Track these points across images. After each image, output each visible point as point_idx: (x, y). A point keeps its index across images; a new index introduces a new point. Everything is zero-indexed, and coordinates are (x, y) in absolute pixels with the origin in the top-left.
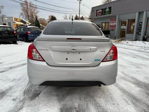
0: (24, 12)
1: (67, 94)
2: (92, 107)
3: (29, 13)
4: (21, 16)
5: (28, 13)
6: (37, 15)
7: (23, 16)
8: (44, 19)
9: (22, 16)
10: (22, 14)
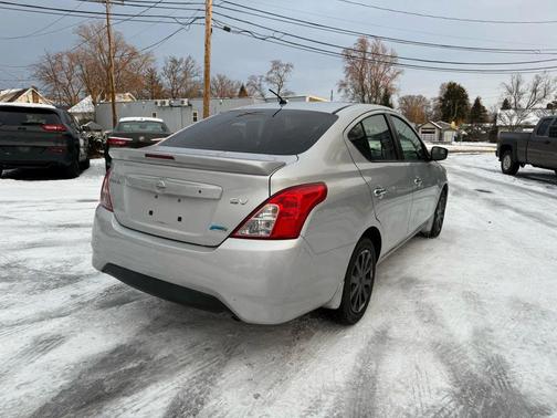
0: (352, 79)
1: (164, 326)
2: (187, 374)
3: (366, 81)
4: (339, 90)
5: (362, 79)
6: (395, 83)
7: (346, 91)
8: (421, 97)
9: (342, 93)
10: (345, 85)
